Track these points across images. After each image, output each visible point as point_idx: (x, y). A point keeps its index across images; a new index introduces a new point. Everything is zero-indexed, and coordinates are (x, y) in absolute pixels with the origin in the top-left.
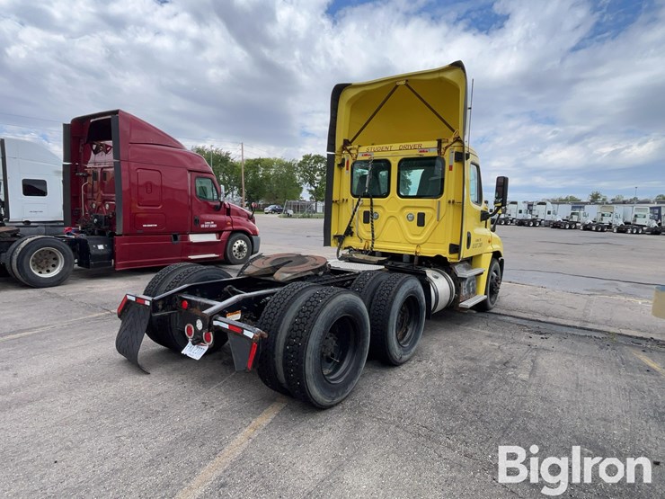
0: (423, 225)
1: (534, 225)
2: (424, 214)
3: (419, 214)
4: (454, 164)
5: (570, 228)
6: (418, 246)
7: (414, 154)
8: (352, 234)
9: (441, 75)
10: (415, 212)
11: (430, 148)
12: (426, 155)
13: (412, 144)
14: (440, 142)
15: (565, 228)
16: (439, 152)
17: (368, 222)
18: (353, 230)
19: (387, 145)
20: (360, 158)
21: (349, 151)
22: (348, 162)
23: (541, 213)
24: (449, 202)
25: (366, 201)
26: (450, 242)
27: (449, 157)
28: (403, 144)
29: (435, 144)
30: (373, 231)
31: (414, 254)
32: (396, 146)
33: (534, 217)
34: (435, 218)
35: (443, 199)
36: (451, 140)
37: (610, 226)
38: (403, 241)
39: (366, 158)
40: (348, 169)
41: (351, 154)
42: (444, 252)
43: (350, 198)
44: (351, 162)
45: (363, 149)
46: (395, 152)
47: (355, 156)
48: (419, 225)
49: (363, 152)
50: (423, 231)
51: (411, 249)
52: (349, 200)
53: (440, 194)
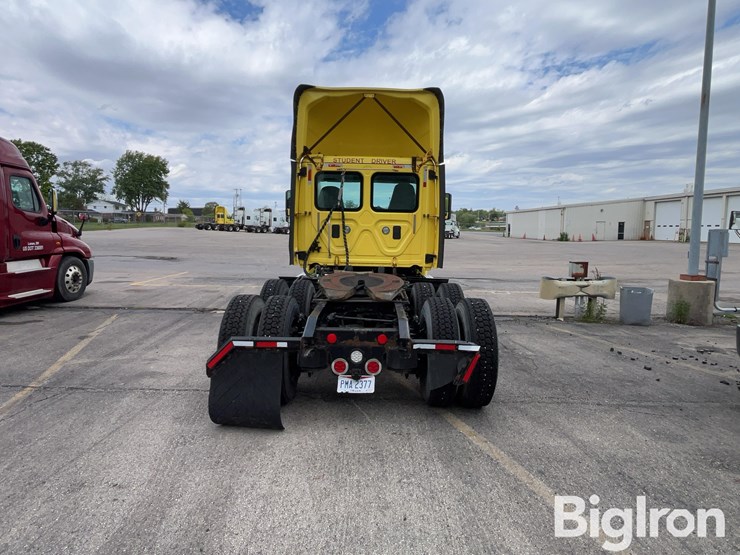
0: (399, 238)
2: (399, 228)
3: (395, 228)
4: (428, 182)
6: (395, 258)
7: (389, 169)
8: (319, 250)
9: (413, 96)
10: (391, 225)
11: (404, 164)
12: (400, 170)
13: (385, 158)
14: (414, 160)
16: (414, 169)
17: (338, 237)
18: (319, 245)
19: (358, 158)
20: (326, 168)
21: (311, 160)
22: (310, 172)
24: (424, 216)
25: (336, 214)
26: (426, 253)
27: (423, 175)
28: (376, 158)
29: (409, 161)
30: (346, 245)
31: (391, 266)
32: (368, 159)
34: (411, 231)
35: (419, 213)
36: (425, 159)
38: (379, 254)
39: (334, 169)
40: (310, 179)
41: (314, 163)
42: (421, 262)
43: (315, 211)
44: (314, 172)
45: (329, 159)
46: (368, 165)
47: (319, 166)
48: (394, 238)
49: (329, 162)
50: (399, 244)
51: (387, 262)
52: (313, 213)
53: (415, 208)
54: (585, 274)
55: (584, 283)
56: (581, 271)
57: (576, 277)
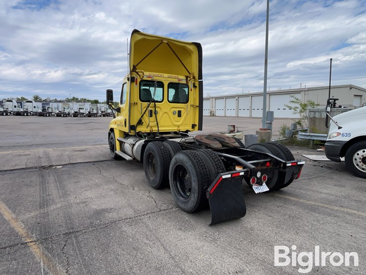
0: (180, 116)
1: (27, 115)
2: (181, 111)
3: (179, 111)
4: (193, 88)
5: (49, 116)
6: (179, 126)
7: (175, 81)
8: (142, 124)
10: (177, 110)
11: (182, 79)
12: (181, 82)
13: (174, 75)
14: (187, 77)
15: (47, 116)
16: (187, 82)
17: (152, 116)
18: (143, 121)
19: (161, 74)
20: (145, 78)
21: (137, 73)
22: (136, 79)
23: (29, 107)
24: (191, 105)
26: (192, 123)
27: (191, 85)
28: (169, 75)
29: (185, 78)
30: (157, 121)
31: (176, 131)
32: (166, 75)
33: (25, 110)
34: (186, 113)
35: (189, 104)
37: (69, 114)
38: (172, 125)
39: (150, 79)
40: (136, 84)
41: (139, 75)
42: (190, 128)
43: (139, 102)
44: (139, 80)
45: (146, 73)
46: (166, 78)
47: (142, 77)
48: (178, 116)
49: (147, 75)
50: (181, 119)
51: (175, 129)
52: (138, 103)
53: (187, 102)
54: (234, 131)
55: (234, 134)
56: (233, 129)
57: (231, 132)
